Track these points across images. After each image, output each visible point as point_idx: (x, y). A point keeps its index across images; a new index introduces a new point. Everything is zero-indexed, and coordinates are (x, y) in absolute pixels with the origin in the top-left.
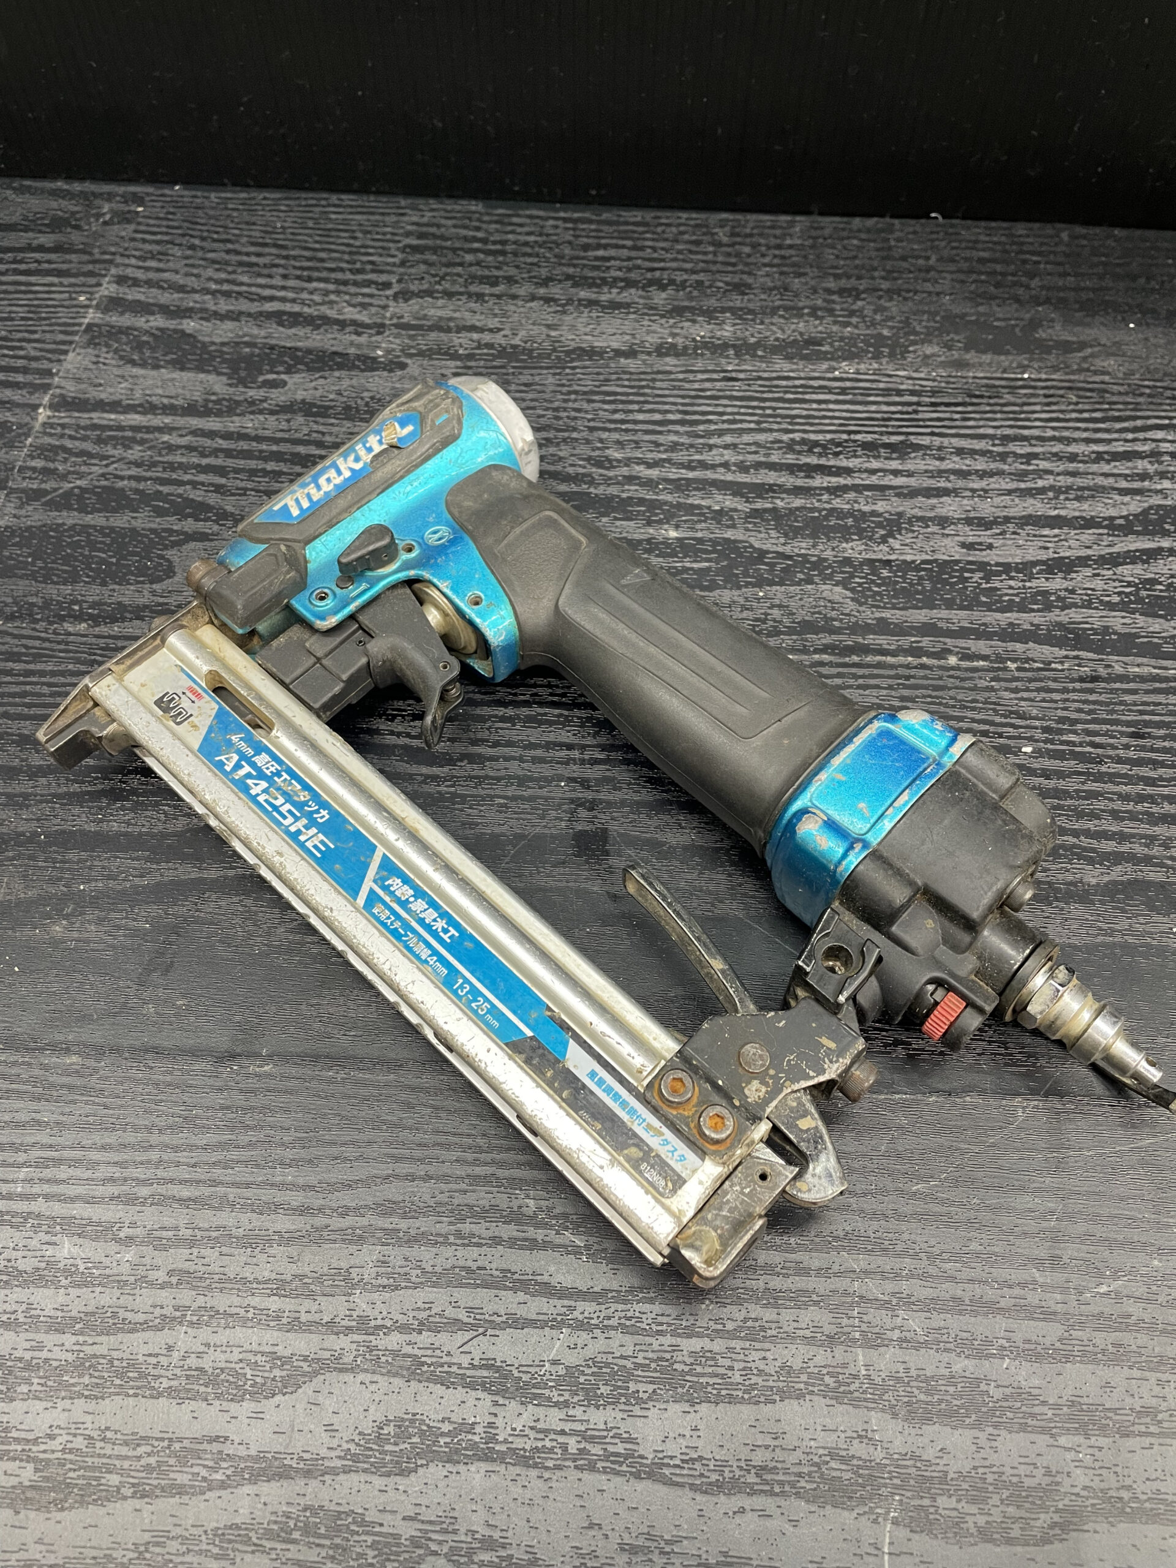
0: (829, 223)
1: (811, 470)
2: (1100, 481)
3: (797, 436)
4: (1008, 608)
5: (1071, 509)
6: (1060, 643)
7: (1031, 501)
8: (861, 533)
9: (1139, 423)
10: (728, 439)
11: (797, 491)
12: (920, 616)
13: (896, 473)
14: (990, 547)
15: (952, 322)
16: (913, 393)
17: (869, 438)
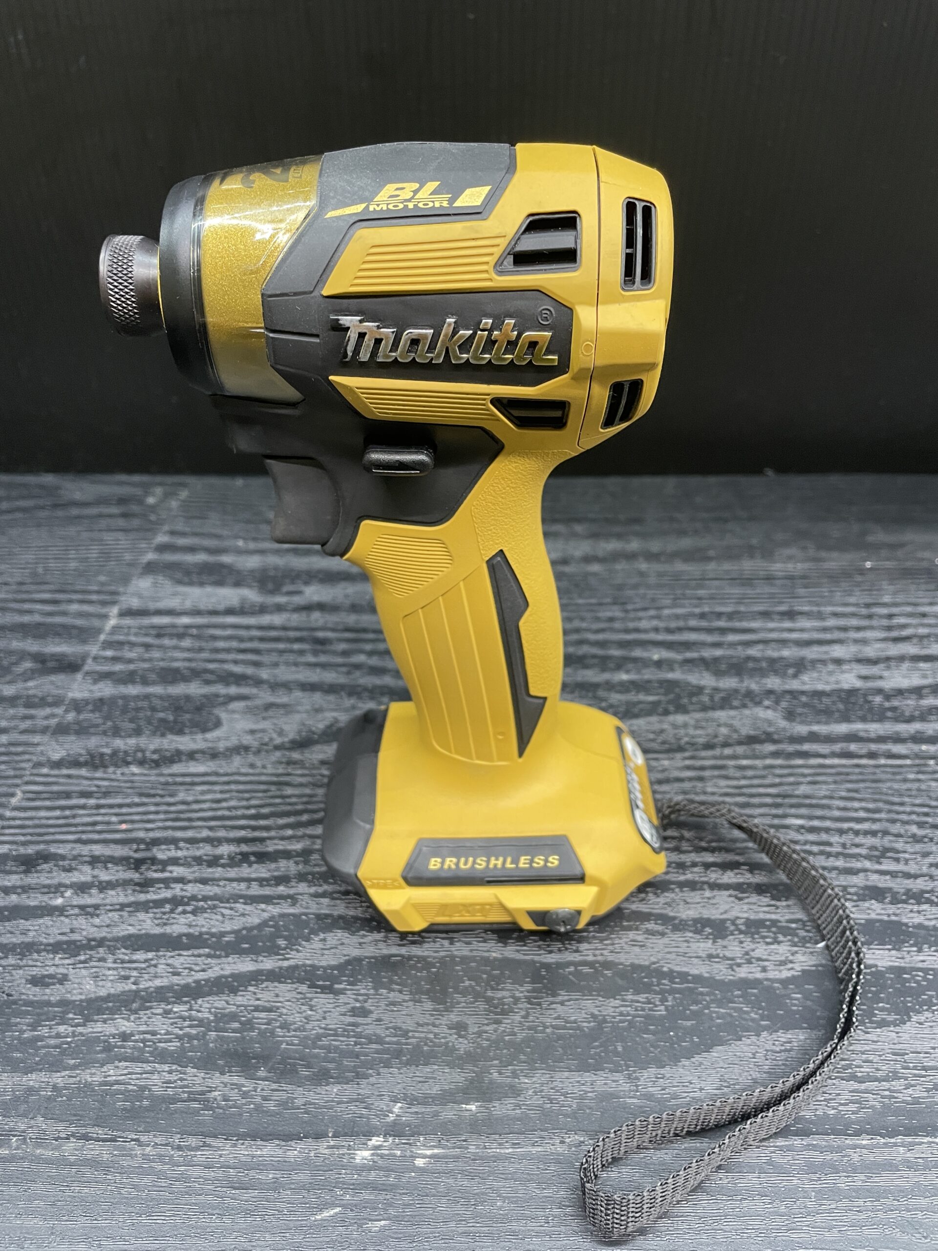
3: (706, 609)
4: (910, 720)
7: (901, 645)
8: (776, 672)
11: (715, 645)
14: (881, 678)
15: (798, 536)
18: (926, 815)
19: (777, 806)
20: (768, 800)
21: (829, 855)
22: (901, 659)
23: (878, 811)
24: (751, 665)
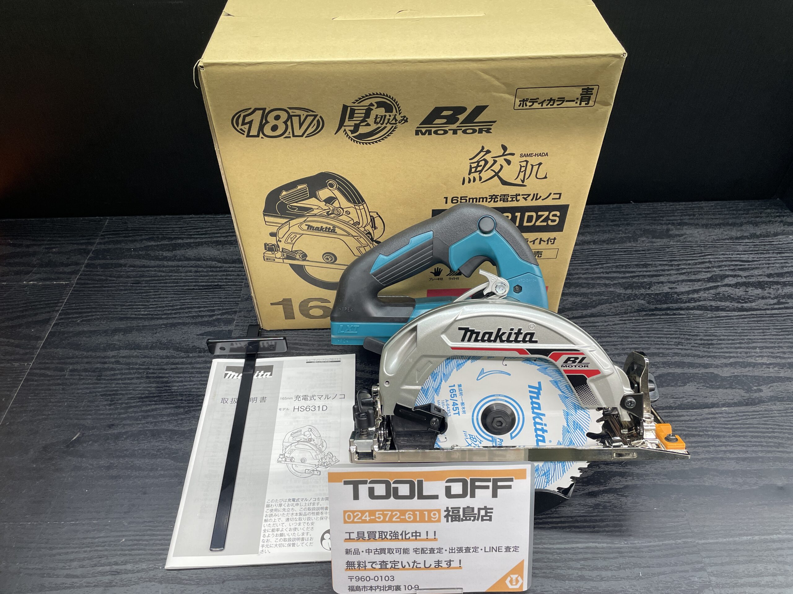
0: (604, 206)
1: (624, 272)
2: (698, 270)
3: (618, 264)
4: (686, 302)
5: (693, 277)
6: (701, 310)
7: (682, 276)
8: (643, 287)
9: (703, 254)
10: (600, 266)
11: (623, 278)
12: (665, 306)
13: (646, 271)
14: (676, 288)
15: (646, 232)
16: (643, 251)
17: (636, 263)
18: (690, 332)
19: (648, 331)
20: (645, 329)
21: (664, 344)
22: (683, 281)
23: (677, 331)
24: (635, 285)
